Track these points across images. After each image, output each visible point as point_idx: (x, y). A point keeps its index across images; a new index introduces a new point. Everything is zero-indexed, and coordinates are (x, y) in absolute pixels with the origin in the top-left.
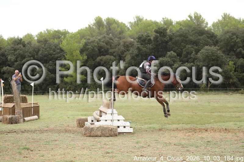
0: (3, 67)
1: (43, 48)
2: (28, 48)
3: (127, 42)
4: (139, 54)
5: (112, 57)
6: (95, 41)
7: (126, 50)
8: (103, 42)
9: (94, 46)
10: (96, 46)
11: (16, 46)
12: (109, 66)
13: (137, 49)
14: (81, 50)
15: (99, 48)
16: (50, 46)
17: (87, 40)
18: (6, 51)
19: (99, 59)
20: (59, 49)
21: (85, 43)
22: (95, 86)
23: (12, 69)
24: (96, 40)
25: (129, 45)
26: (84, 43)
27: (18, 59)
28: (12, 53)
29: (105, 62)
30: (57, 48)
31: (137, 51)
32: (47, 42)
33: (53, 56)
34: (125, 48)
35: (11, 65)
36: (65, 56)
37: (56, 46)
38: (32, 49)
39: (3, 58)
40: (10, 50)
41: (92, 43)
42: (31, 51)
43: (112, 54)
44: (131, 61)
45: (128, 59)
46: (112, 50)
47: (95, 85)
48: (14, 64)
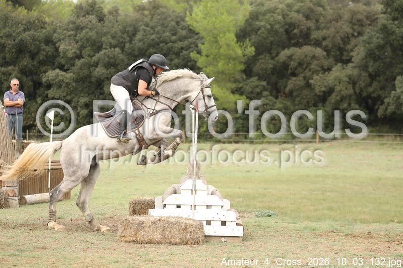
0: (47, 72)
1: (147, 25)
2: (110, 25)
3: (358, 12)
4: (387, 44)
5: (319, 51)
6: (276, 8)
7: (356, 34)
8: (298, 11)
9: (273, 23)
10: (279, 23)
11: (81, 18)
12: (311, 73)
13: (381, 30)
14: (240, 29)
15: (287, 27)
16: (165, 19)
17: (257, 6)
18: (55, 32)
19: (285, 54)
20: (185, 29)
21: (251, 13)
22: (274, 124)
23: (69, 76)
24: (281, 6)
25: (365, 19)
26: (248, 14)
27: (83, 52)
28: (69, 36)
29: (300, 64)
30: (180, 26)
31: (381, 36)
32: (158, 11)
33: (170, 44)
34: (355, 27)
35: (66, 66)
36: (200, 45)
37: (180, 20)
38: (120, 27)
39: (48, 49)
40: (67, 29)
41: (269, 14)
42: (116, 32)
43: (318, 44)
44: (367, 62)
45: (359, 57)
46: (319, 31)
47: (273, 122)
48: (73, 65)
